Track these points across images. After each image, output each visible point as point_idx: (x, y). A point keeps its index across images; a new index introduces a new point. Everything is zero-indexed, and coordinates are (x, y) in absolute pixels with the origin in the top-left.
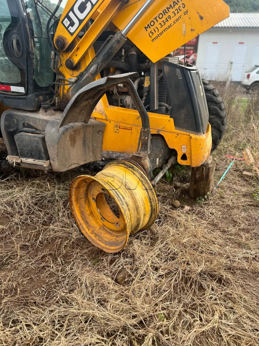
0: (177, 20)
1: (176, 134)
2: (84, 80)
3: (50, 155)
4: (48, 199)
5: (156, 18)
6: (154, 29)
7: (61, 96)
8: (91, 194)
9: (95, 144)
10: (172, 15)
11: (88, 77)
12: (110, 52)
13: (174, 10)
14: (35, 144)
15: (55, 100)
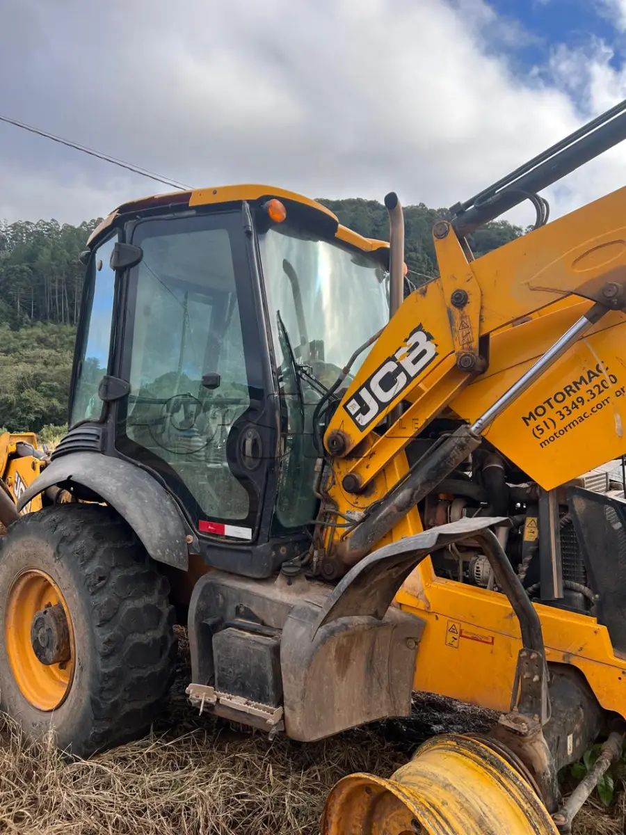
0: (600, 406)
1: (621, 671)
2: (380, 520)
3: (285, 694)
4: (265, 813)
5: (548, 401)
6: (544, 422)
7: (326, 546)
8: (380, 828)
9: (396, 672)
10: (587, 396)
11: (389, 514)
12: (442, 465)
13: (590, 386)
14: (256, 660)
15: (312, 556)
